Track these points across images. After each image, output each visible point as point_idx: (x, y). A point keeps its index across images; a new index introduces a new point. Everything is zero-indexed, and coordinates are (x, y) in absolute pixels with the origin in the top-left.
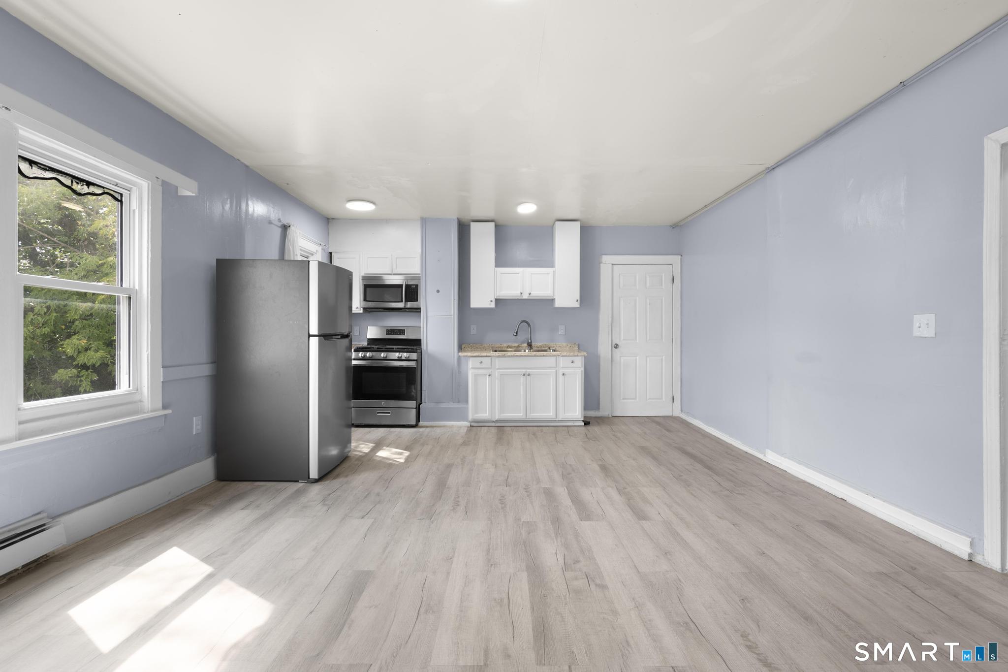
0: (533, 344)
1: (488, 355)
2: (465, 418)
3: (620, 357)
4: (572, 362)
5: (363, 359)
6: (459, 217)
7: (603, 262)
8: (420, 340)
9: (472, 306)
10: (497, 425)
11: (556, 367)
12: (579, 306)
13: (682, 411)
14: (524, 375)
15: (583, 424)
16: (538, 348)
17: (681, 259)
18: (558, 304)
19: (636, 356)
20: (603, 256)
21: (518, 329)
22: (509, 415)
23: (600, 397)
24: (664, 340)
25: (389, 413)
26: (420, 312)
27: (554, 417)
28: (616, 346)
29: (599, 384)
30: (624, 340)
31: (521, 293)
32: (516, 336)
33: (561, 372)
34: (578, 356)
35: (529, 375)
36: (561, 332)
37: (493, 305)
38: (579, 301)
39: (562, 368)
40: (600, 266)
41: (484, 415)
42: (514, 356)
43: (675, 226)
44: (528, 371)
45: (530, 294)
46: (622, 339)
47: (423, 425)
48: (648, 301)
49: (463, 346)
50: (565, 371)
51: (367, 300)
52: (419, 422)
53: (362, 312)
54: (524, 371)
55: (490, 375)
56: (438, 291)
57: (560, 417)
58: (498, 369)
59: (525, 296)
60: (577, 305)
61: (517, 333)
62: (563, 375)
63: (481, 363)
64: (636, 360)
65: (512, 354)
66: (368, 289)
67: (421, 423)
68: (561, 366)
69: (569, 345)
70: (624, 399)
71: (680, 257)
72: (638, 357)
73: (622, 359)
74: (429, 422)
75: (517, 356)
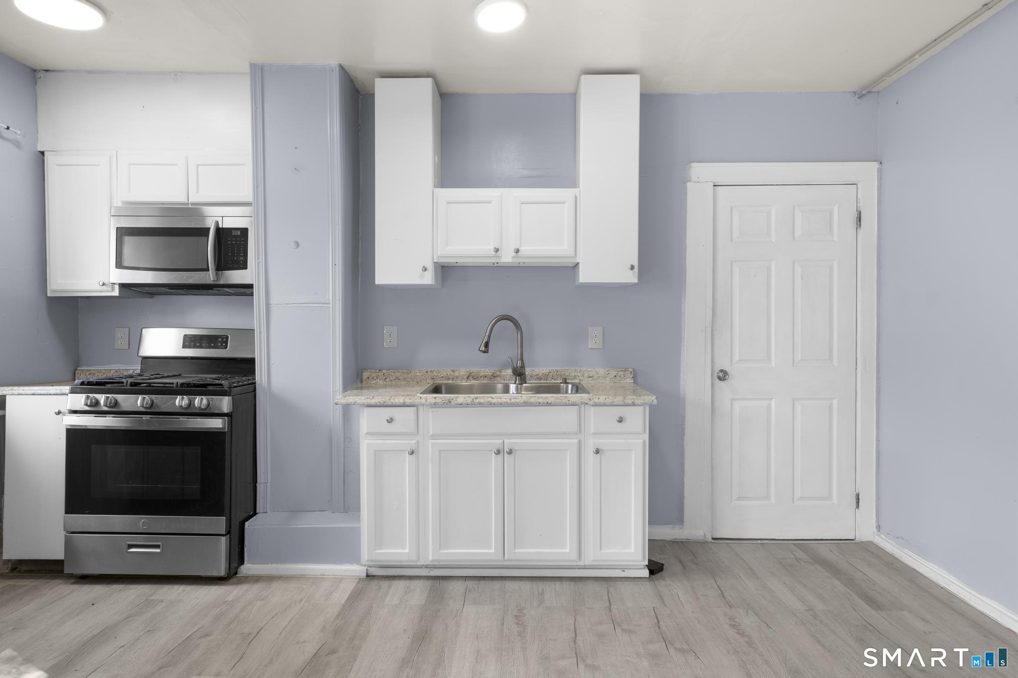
0: (528, 371)
1: (408, 401)
2: (355, 558)
3: (732, 400)
4: (621, 420)
5: (114, 410)
6: (345, 64)
7: (694, 178)
8: (252, 361)
9: (377, 283)
10: (430, 575)
11: (580, 432)
12: (635, 280)
13: (879, 528)
14: (498, 452)
15: (646, 573)
16: (540, 379)
17: (880, 172)
18: (585, 276)
19: (771, 399)
20: (694, 165)
21: (489, 336)
23: (686, 495)
24: (835, 363)
25: (157, 547)
26: (252, 294)
27: (574, 556)
28: (723, 376)
29: (682, 465)
30: (740, 360)
31: (497, 250)
32: (484, 352)
33: (591, 444)
34: (634, 404)
35: (510, 452)
36: (594, 341)
37: (428, 279)
38: (636, 270)
39: (594, 434)
40: (686, 188)
41: (399, 551)
42: (472, 405)
43: (864, 93)
44: (509, 442)
45: (517, 251)
46: (736, 357)
47: (251, 573)
48: (799, 270)
49: (366, 375)
50: (601, 442)
51: (126, 264)
52: (241, 561)
53: (116, 293)
54: (497, 442)
55: (412, 453)
56: (297, 245)
57: (591, 556)
58: (434, 437)
59: (507, 258)
60: (632, 278)
61: (487, 345)
62: (597, 452)
63: (390, 421)
64: (769, 407)
65: (469, 401)
66: (128, 240)
67: (248, 568)
68: (592, 431)
69: (613, 373)
70: (740, 498)
71: (875, 166)
72: (773, 402)
73: (737, 405)
74: (267, 563)
75: (480, 404)
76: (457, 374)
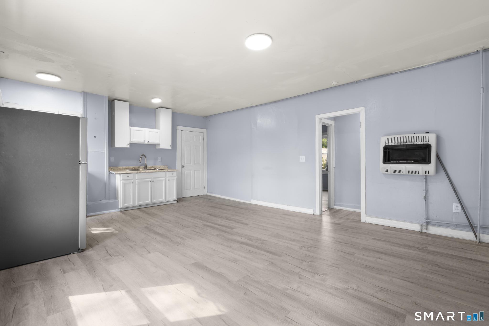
0: (147, 166)
1: (131, 172)
2: (117, 207)
3: (185, 171)
4: (173, 174)
6: (109, 96)
7: (178, 129)
9: (116, 146)
10: (135, 208)
11: (166, 177)
12: (171, 148)
13: (207, 192)
14: (151, 181)
15: (176, 202)
16: (150, 168)
17: (207, 131)
18: (162, 147)
20: (178, 126)
21: (141, 159)
22: (142, 202)
24: (201, 164)
27: (165, 200)
28: (183, 167)
30: (186, 164)
31: (144, 141)
32: (141, 162)
34: (175, 171)
36: (160, 160)
37: (128, 146)
38: (171, 146)
39: (168, 177)
41: (130, 204)
43: (204, 117)
44: (152, 180)
45: (149, 141)
46: (185, 163)
48: (195, 147)
50: (169, 178)
55: (133, 183)
56: (95, 137)
57: (168, 199)
58: (137, 179)
59: (146, 143)
60: (170, 148)
62: (169, 180)
63: (128, 176)
65: (145, 172)
68: (168, 176)
70: (186, 190)
71: (206, 130)
72: (191, 171)
73: (185, 172)
75: (147, 172)
76: (130, 167)
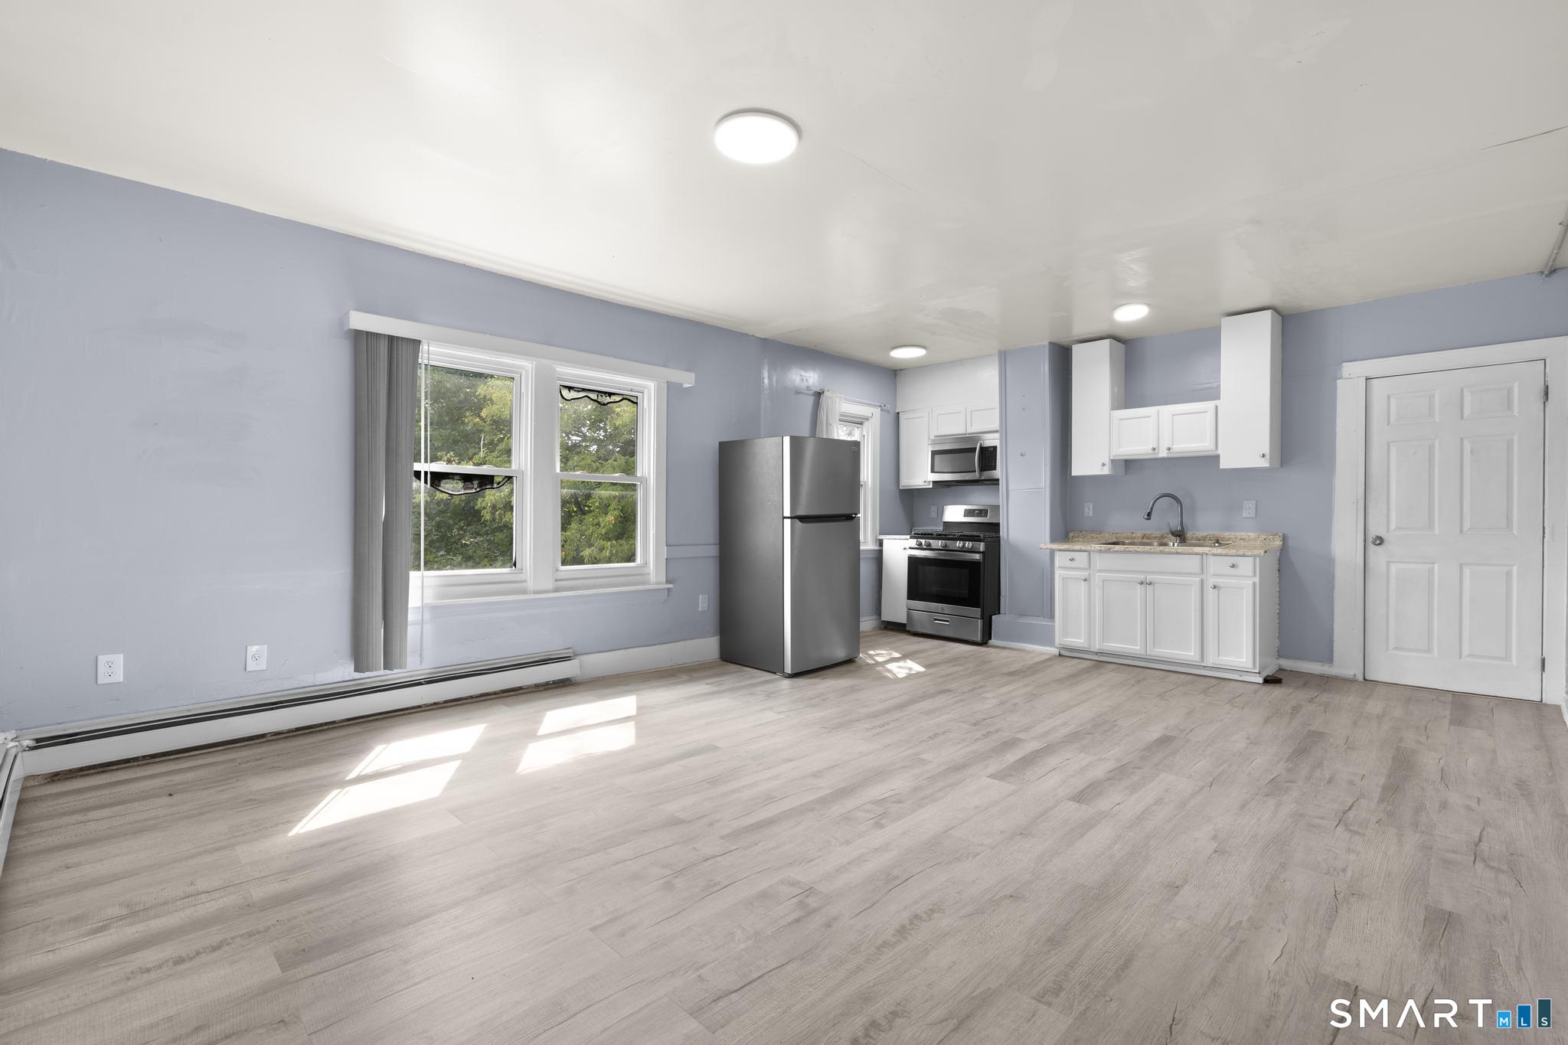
0: (1189, 535)
1: (1083, 548)
2: (1050, 642)
3: (1389, 562)
4: (1234, 566)
5: (929, 548)
6: (1052, 341)
7: (1345, 374)
8: (998, 525)
9: (1074, 473)
10: (1100, 659)
11: (1203, 573)
12: (1267, 465)
14: (1142, 583)
15: (1260, 680)
16: (1199, 540)
18: (1224, 464)
19: (1434, 563)
20: (1344, 364)
21: (1152, 509)
22: (1114, 646)
23: (1336, 638)
25: (948, 621)
26: (998, 484)
27: (1197, 658)
28: (1379, 541)
29: (1332, 614)
30: (1398, 528)
31: (1155, 449)
32: (1147, 519)
33: (1212, 581)
34: (1244, 556)
35: (1150, 584)
36: (1248, 510)
37: (1106, 471)
38: (1268, 457)
39: (1213, 575)
40: (1336, 384)
41: (1078, 641)
42: (1124, 552)
43: (1551, 271)
44: (1150, 578)
45: (1170, 449)
46: (1393, 526)
47: (994, 644)
48: (1467, 446)
49: (1071, 535)
50: (1218, 581)
51: (936, 470)
52: (990, 639)
53: (931, 486)
54: (1141, 577)
55: (1086, 580)
56: (1024, 455)
57: (1211, 660)
58: (1100, 571)
59: (1163, 454)
60: (1264, 463)
61: (1149, 514)
62: (1215, 587)
63: (1074, 560)
64: (1431, 572)
65: (1122, 549)
66: (937, 457)
67: (992, 642)
68: (1212, 573)
69: (1265, 537)
70: (1396, 648)
72: (1436, 566)
73: (1393, 568)
74: (1004, 641)
75: (1130, 552)
76: (1134, 535)
